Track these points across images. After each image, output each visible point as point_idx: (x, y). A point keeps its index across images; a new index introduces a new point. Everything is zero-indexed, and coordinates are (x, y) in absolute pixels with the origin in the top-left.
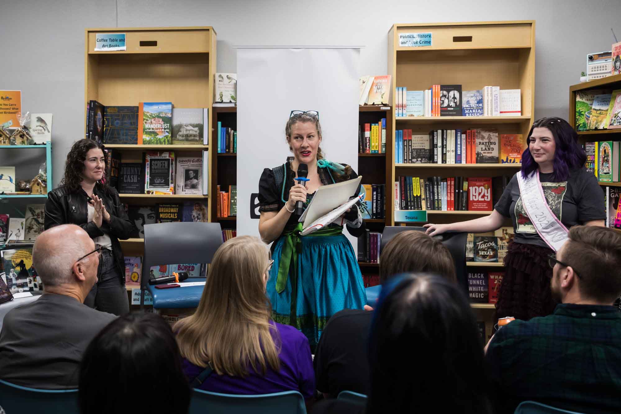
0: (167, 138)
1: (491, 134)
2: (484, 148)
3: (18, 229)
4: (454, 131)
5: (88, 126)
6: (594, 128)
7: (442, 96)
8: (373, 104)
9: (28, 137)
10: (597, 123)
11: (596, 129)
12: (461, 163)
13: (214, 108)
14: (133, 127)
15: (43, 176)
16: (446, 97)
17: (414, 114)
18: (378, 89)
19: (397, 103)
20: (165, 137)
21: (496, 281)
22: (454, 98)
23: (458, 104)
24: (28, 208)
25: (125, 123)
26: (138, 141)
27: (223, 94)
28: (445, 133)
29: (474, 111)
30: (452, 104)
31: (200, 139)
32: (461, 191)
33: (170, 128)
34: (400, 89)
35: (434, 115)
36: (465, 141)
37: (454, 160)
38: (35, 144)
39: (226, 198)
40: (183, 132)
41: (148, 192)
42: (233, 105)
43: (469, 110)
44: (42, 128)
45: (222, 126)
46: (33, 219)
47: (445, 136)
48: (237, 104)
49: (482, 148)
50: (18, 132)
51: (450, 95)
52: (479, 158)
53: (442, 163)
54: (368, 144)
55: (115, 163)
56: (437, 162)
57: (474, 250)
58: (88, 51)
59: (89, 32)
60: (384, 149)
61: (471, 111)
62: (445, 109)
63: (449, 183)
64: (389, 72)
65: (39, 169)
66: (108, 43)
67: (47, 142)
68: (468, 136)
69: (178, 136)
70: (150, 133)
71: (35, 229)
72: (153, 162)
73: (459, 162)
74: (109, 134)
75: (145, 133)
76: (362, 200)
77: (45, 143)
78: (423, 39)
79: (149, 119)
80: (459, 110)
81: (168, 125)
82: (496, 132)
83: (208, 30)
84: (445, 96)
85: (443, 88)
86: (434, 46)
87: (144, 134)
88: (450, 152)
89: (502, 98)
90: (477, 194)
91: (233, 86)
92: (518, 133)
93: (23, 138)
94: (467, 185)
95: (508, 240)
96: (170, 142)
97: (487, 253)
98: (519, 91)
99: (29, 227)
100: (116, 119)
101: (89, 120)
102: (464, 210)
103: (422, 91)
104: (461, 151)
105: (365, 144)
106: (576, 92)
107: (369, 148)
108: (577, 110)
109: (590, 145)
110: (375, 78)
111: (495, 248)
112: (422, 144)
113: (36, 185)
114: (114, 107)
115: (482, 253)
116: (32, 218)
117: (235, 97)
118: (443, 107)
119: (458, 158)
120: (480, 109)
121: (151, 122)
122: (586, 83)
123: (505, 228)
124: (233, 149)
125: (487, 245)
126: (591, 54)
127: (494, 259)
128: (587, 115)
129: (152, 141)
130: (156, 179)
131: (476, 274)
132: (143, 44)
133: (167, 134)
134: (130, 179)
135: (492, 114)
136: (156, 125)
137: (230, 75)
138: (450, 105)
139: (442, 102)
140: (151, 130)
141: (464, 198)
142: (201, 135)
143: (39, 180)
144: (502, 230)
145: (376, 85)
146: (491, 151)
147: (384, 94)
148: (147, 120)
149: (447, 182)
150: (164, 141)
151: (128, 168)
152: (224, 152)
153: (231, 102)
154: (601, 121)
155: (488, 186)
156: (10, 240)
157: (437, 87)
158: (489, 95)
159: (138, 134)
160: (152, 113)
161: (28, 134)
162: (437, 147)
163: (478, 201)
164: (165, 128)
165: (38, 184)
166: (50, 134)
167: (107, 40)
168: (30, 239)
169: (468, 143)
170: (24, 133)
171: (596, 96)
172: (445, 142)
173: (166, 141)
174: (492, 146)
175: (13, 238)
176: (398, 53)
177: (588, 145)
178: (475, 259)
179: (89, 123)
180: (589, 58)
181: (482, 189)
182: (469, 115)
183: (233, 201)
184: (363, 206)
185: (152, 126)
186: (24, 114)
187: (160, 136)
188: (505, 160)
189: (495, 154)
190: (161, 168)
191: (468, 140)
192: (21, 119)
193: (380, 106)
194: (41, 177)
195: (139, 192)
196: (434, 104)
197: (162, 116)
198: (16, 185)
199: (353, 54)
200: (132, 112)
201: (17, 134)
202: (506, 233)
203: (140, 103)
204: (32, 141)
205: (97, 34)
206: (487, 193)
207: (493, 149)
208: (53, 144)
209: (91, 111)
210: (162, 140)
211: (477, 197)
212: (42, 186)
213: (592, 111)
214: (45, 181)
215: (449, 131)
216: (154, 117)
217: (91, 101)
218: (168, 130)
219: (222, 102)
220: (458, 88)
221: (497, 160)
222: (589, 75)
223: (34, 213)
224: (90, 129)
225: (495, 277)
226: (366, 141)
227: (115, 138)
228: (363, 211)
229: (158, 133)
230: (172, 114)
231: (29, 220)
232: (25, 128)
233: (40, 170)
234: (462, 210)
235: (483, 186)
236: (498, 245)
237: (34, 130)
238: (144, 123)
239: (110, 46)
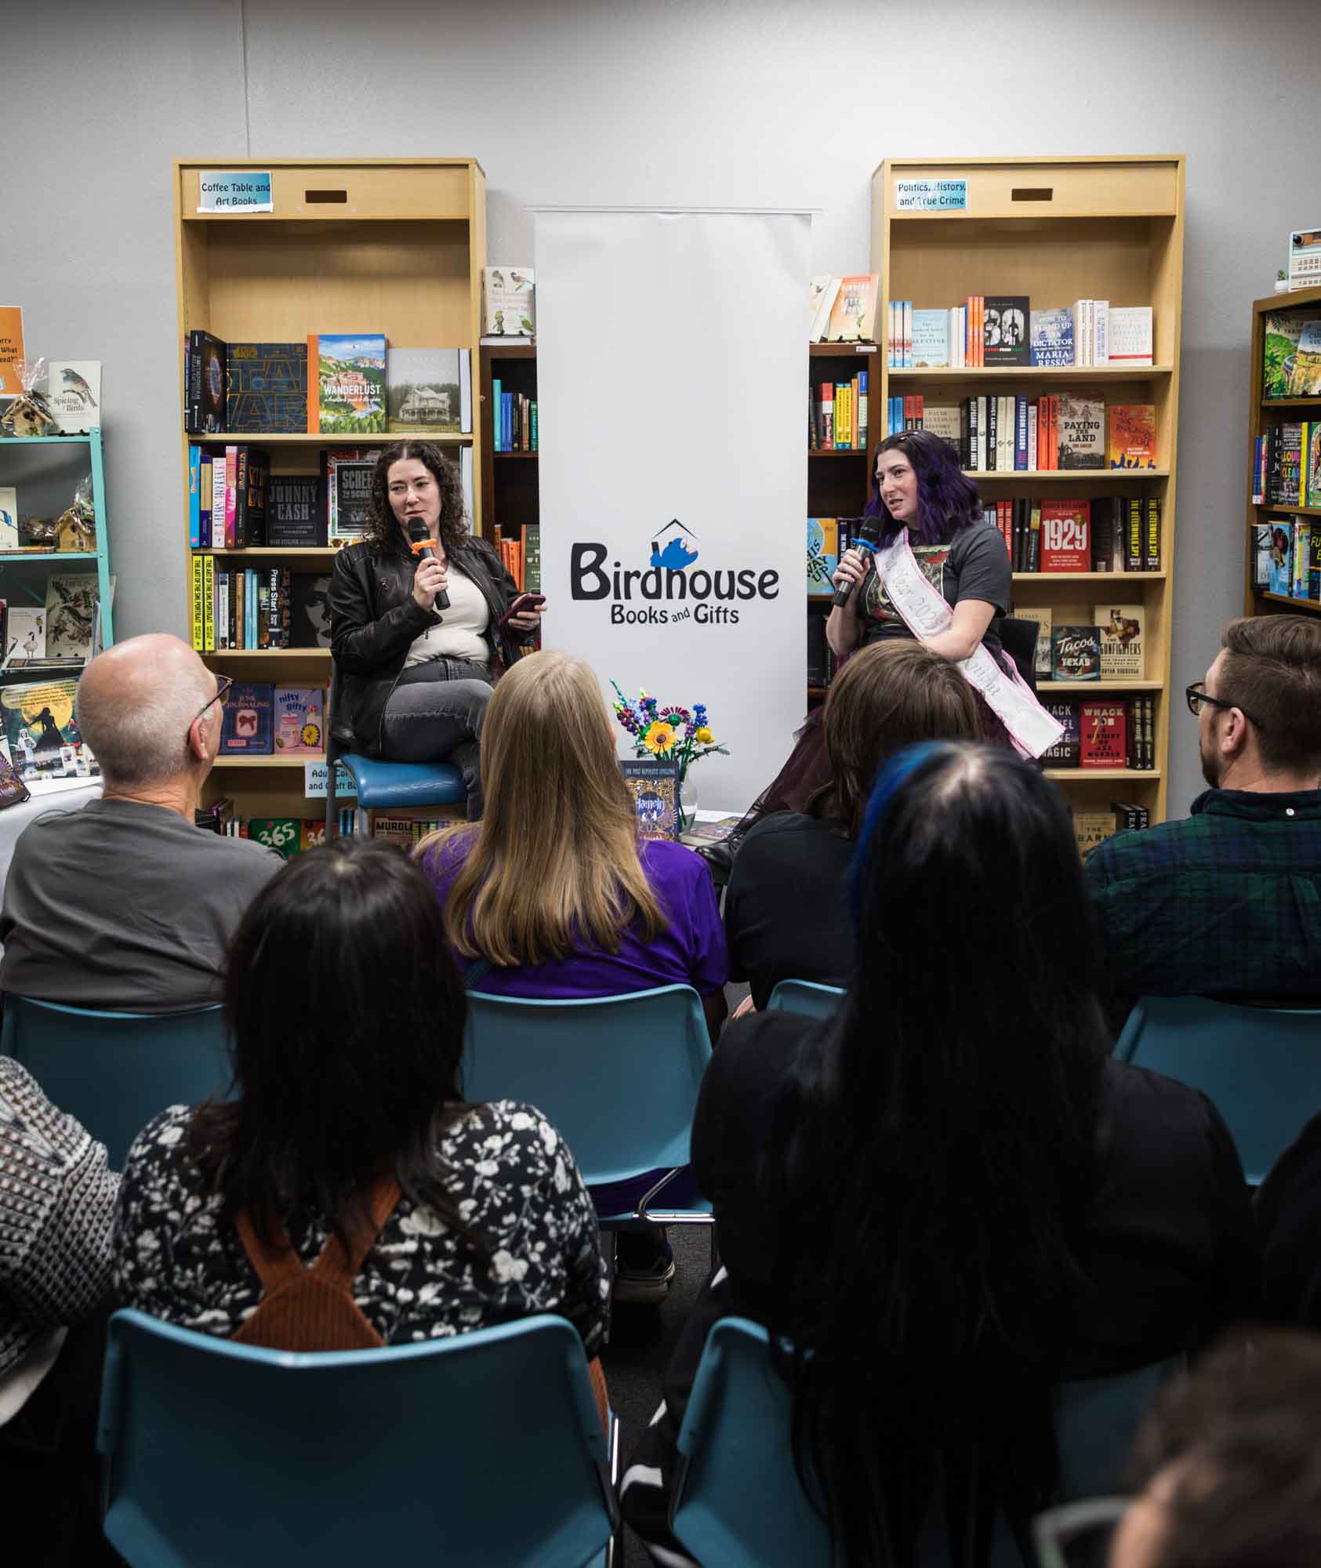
0: (376, 417)
1: (1091, 405)
2: (1074, 437)
3: (31, 634)
4: (1012, 399)
5: (189, 391)
6: (1300, 392)
7: (988, 322)
8: (840, 340)
9: (44, 416)
10: (1306, 382)
11: (1305, 395)
12: (1026, 468)
13: (484, 350)
14: (296, 391)
15: (84, 508)
16: (995, 323)
17: (927, 362)
18: (849, 305)
19: (891, 337)
20: (371, 414)
21: (1096, 720)
22: (1014, 326)
23: (1021, 339)
24: (50, 584)
25: (276, 383)
26: (309, 426)
27: (503, 314)
28: (993, 404)
29: (1054, 355)
30: (1009, 339)
31: (452, 420)
32: (1027, 530)
33: (383, 393)
34: (899, 306)
35: (971, 364)
36: (1035, 421)
37: (1011, 462)
38: (62, 434)
39: (514, 552)
40: (413, 403)
41: (336, 543)
42: (526, 342)
43: (1045, 352)
44: (78, 396)
45: (504, 390)
46: (65, 608)
47: (993, 410)
48: (538, 338)
49: (1070, 436)
50: (20, 405)
51: (1004, 318)
52: (1064, 459)
53: (988, 468)
54: (828, 429)
55: (257, 477)
56: (975, 468)
57: (1052, 656)
58: (182, 214)
59: (182, 167)
60: (863, 440)
61: (1048, 354)
62: (994, 350)
63: (1001, 514)
64: (873, 266)
65: (75, 493)
66: (230, 194)
67: (91, 428)
68: (1041, 410)
69: (401, 413)
70: (336, 407)
71: (70, 633)
72: (345, 473)
73: (1022, 467)
74: (238, 408)
75: (323, 405)
76: (816, 554)
77: (85, 431)
78: (948, 194)
79: (332, 374)
80: (1024, 351)
81: (378, 386)
82: (1100, 402)
83: (466, 166)
84: (992, 321)
85: (990, 302)
86: (972, 210)
87: (323, 410)
88: (1003, 446)
89: (1114, 327)
90: (1059, 536)
91: (526, 298)
92: (1145, 404)
93: (32, 420)
94: (1039, 518)
95: (1120, 634)
96: (384, 427)
97: (1078, 662)
98: (1149, 310)
99: (56, 628)
100: (254, 375)
101: (190, 378)
102: (1033, 571)
103: (946, 310)
104: (1027, 442)
105: (822, 428)
106: (1266, 314)
107: (832, 437)
108: (1268, 353)
109: (1292, 430)
110: (844, 282)
111: (1095, 650)
112: (945, 426)
113: (68, 530)
114: (250, 345)
115: (1067, 662)
116: (63, 605)
117: (531, 323)
118: (989, 346)
119: (1020, 459)
120: (1068, 351)
121: (338, 380)
122: (1287, 296)
123: (1116, 608)
124: (530, 443)
125: (1078, 645)
126: (1298, 233)
127: (1094, 675)
128: (1288, 363)
129: (342, 425)
130: (354, 512)
131: (1055, 707)
132: (313, 197)
133: (375, 408)
134: (293, 512)
135: (1092, 361)
136: (350, 387)
137: (518, 271)
138: (1006, 341)
139: (987, 335)
140: (339, 400)
141: (1033, 545)
142: (455, 410)
143: (75, 519)
144: (1109, 613)
145: (846, 298)
146: (1088, 443)
147: (863, 316)
148: (328, 376)
149: (996, 510)
150: (370, 424)
151: (287, 487)
152: (510, 449)
153: (521, 334)
154: (1315, 379)
155: (1082, 518)
156: (11, 660)
157: (976, 303)
158: (1088, 318)
159: (308, 408)
160: (340, 359)
161: (44, 411)
162: (976, 435)
163: (1062, 552)
164: (370, 394)
165: (74, 528)
166: (97, 409)
167: (226, 188)
168: (59, 655)
169: (1041, 425)
170: (35, 408)
171: (1305, 323)
172: (993, 423)
173: (375, 425)
174: (1091, 431)
175: (18, 653)
176: (895, 223)
177: (1289, 430)
178: (1053, 675)
179: (190, 386)
180: (1294, 240)
181: (1069, 525)
182: (1044, 364)
183: (530, 560)
184: (817, 566)
185: (340, 391)
186: (32, 363)
187: (359, 413)
188: (1118, 462)
189: (1097, 448)
190: (364, 487)
191: (1041, 419)
192: (26, 374)
193: (854, 343)
194: (79, 511)
195: (315, 543)
196: (971, 339)
197: (362, 366)
198: (19, 532)
199: (796, 225)
200: (293, 357)
201: (18, 411)
202: (1118, 619)
203: (309, 337)
204: (55, 426)
205: (203, 173)
206: (1081, 534)
207: (1093, 438)
208: (105, 433)
209: (194, 356)
210: (365, 423)
211: (1059, 541)
212: (84, 532)
213: (1298, 355)
214: (89, 521)
215: (1001, 399)
216: (343, 370)
217: (193, 333)
218: (378, 400)
219: (501, 335)
220: (1022, 304)
221: (1100, 462)
222: (1293, 277)
223: (65, 595)
224: (193, 398)
225: (1093, 713)
226: (825, 423)
227: (256, 417)
228: (818, 578)
229: (354, 405)
230: (386, 361)
231: (56, 613)
232: (36, 395)
233: (77, 495)
234: (1028, 571)
235: (1072, 518)
236: (1099, 644)
237: (58, 402)
238: (322, 383)
239: (235, 202)
